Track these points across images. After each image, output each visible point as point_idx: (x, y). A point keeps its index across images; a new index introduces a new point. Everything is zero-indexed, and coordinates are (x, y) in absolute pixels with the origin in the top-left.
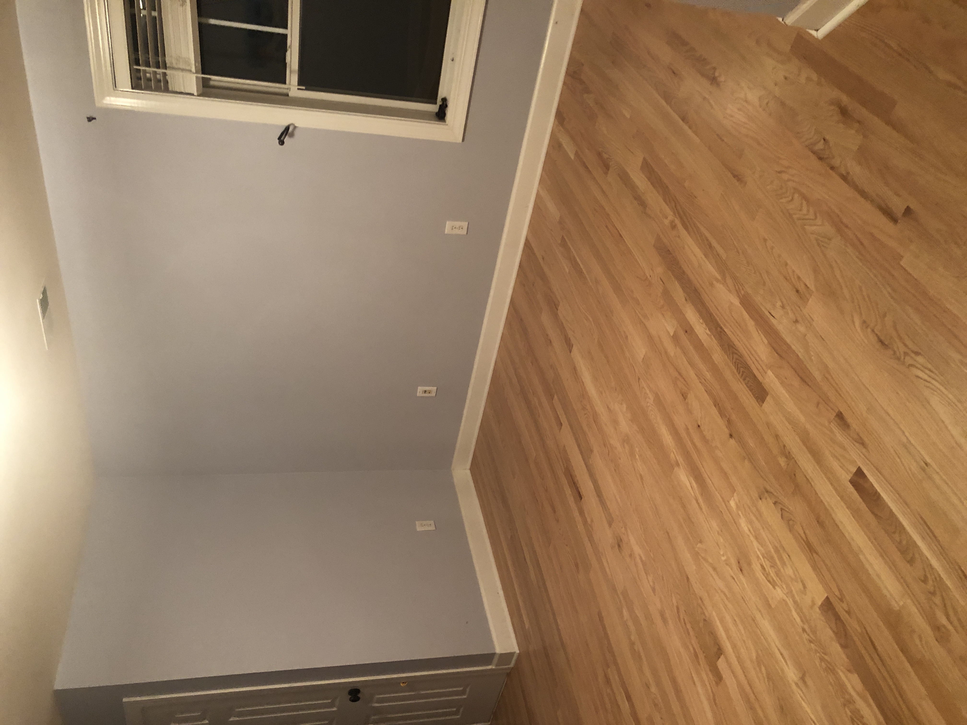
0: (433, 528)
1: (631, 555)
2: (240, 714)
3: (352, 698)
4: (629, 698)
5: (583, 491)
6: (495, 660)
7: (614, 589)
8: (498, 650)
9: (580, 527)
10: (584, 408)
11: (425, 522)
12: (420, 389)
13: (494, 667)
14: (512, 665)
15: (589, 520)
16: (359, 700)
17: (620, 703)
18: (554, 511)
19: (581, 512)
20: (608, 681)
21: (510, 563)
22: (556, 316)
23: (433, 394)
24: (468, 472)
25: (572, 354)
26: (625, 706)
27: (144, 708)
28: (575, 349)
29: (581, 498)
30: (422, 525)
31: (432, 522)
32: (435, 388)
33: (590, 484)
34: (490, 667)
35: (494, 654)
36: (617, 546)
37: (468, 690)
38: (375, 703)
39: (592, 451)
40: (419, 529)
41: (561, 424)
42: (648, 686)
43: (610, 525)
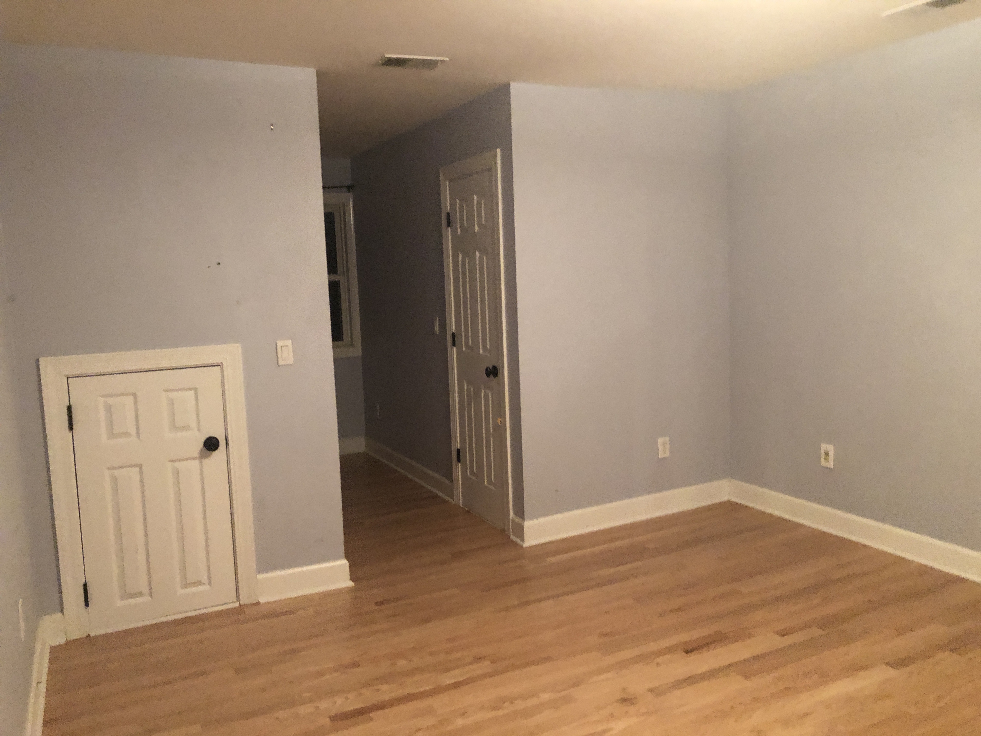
0: (661, 456)
1: (612, 715)
2: (481, 260)
3: (489, 369)
4: (457, 685)
5: (694, 656)
6: (518, 520)
7: (576, 684)
8: (527, 524)
9: (653, 646)
10: (806, 675)
11: (668, 446)
12: (831, 448)
13: (511, 517)
14: (512, 537)
15: (660, 659)
16: (487, 376)
17: (453, 673)
18: (673, 611)
19: (670, 650)
20: (478, 659)
21: (618, 544)
22: (940, 647)
23: (823, 463)
24: (725, 498)
25: (884, 666)
26: (448, 679)
27: (491, 170)
28: (892, 672)
29: (688, 652)
30: (664, 444)
31: (667, 454)
32: (832, 467)
33: (704, 669)
34: (511, 512)
35: (523, 519)
36: (625, 696)
37: (492, 487)
38: (485, 391)
39: (747, 677)
40: (660, 440)
41: (784, 635)
42: (463, 714)
43: (651, 690)
